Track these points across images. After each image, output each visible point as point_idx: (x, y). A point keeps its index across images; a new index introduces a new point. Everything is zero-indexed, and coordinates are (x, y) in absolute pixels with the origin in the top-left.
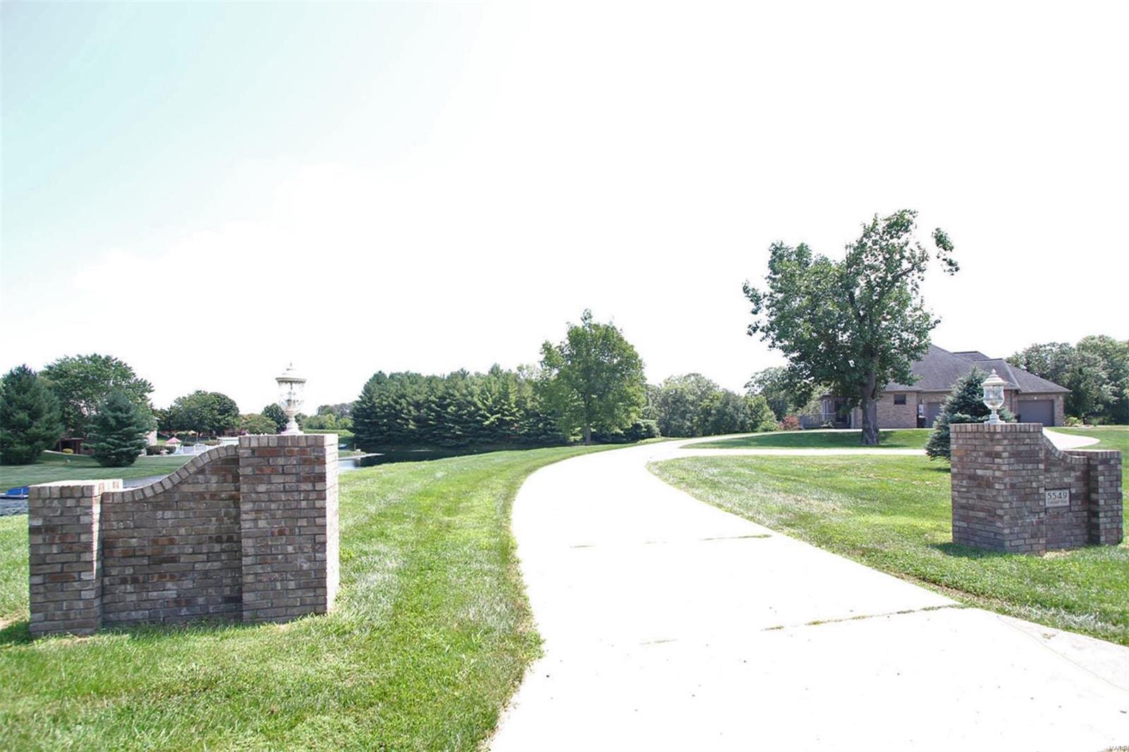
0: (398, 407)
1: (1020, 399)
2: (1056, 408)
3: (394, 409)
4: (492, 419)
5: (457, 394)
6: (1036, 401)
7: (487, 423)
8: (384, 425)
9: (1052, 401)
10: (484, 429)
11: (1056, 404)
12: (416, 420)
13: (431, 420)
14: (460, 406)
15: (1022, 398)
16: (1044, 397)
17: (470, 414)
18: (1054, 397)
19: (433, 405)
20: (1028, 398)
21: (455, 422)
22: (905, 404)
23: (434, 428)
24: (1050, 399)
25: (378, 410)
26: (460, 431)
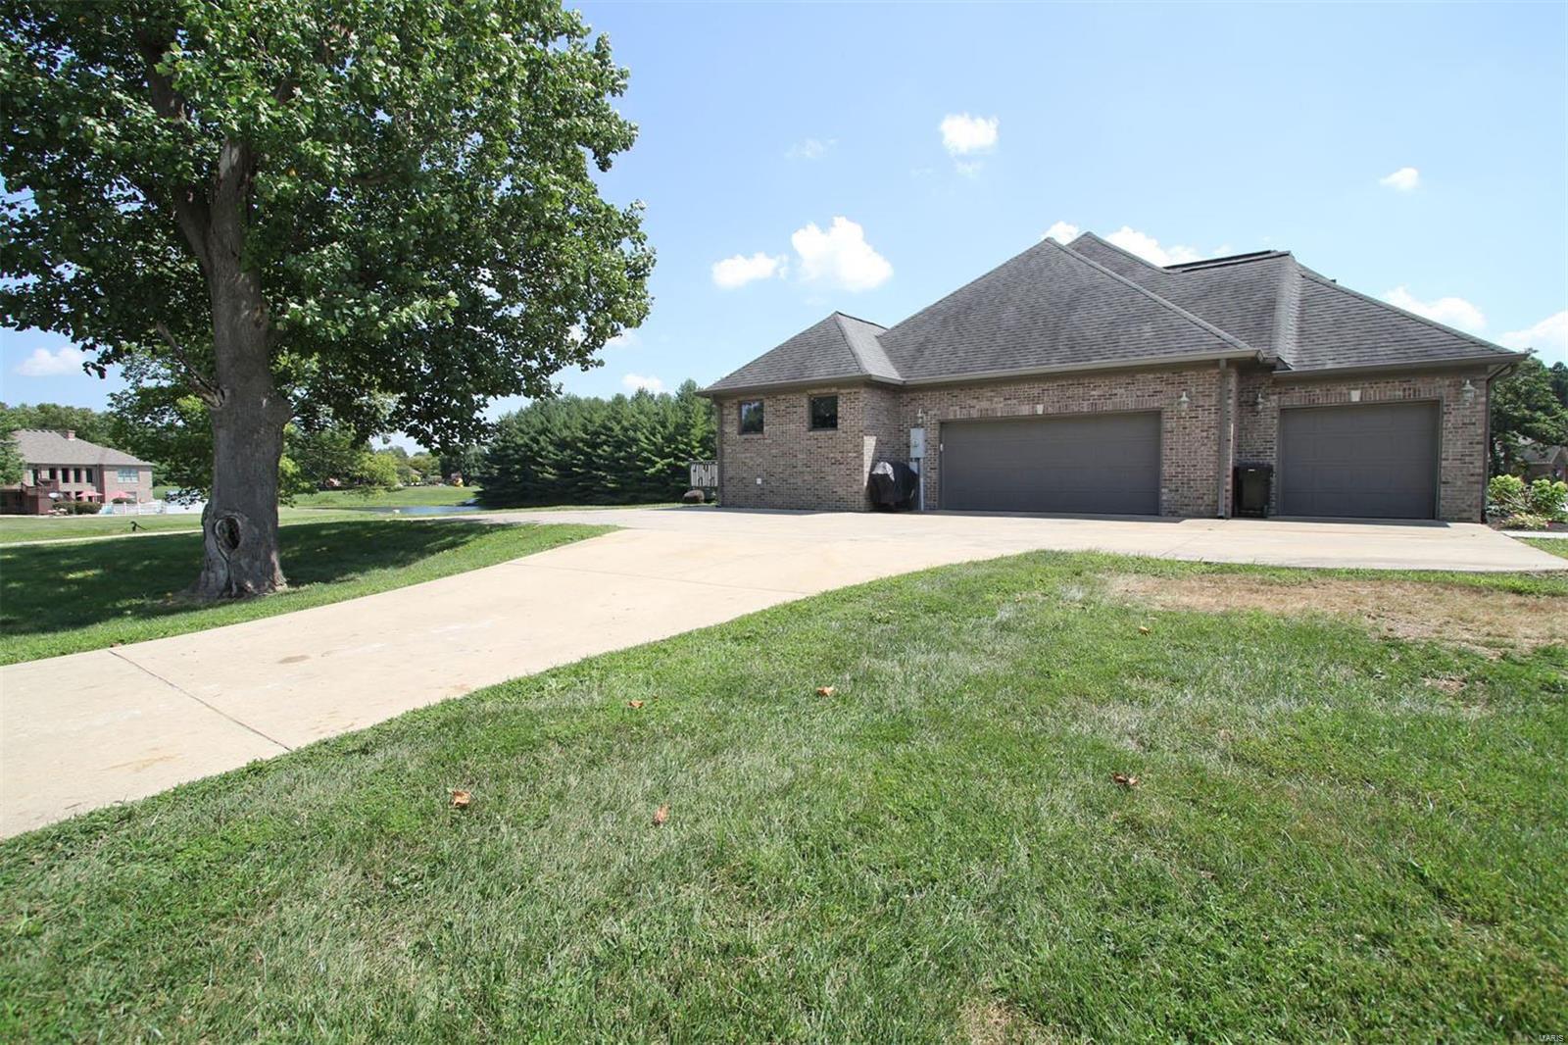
0: (535, 447)
1: (1287, 402)
2: (1446, 435)
3: (531, 450)
4: (659, 466)
5: (617, 428)
6: (1356, 407)
7: (652, 470)
8: (517, 472)
9: (1435, 406)
10: (645, 479)
11: (1450, 421)
12: (556, 465)
13: (576, 466)
14: (619, 445)
15: (1296, 398)
16: (1395, 392)
17: (631, 457)
18: (1440, 388)
19: (580, 445)
20: (1320, 396)
21: (608, 469)
22: (834, 426)
23: (580, 477)
24: (1425, 395)
25: (511, 452)
26: (614, 481)
